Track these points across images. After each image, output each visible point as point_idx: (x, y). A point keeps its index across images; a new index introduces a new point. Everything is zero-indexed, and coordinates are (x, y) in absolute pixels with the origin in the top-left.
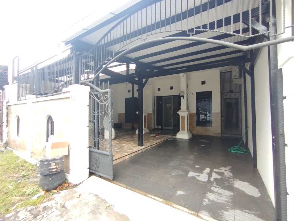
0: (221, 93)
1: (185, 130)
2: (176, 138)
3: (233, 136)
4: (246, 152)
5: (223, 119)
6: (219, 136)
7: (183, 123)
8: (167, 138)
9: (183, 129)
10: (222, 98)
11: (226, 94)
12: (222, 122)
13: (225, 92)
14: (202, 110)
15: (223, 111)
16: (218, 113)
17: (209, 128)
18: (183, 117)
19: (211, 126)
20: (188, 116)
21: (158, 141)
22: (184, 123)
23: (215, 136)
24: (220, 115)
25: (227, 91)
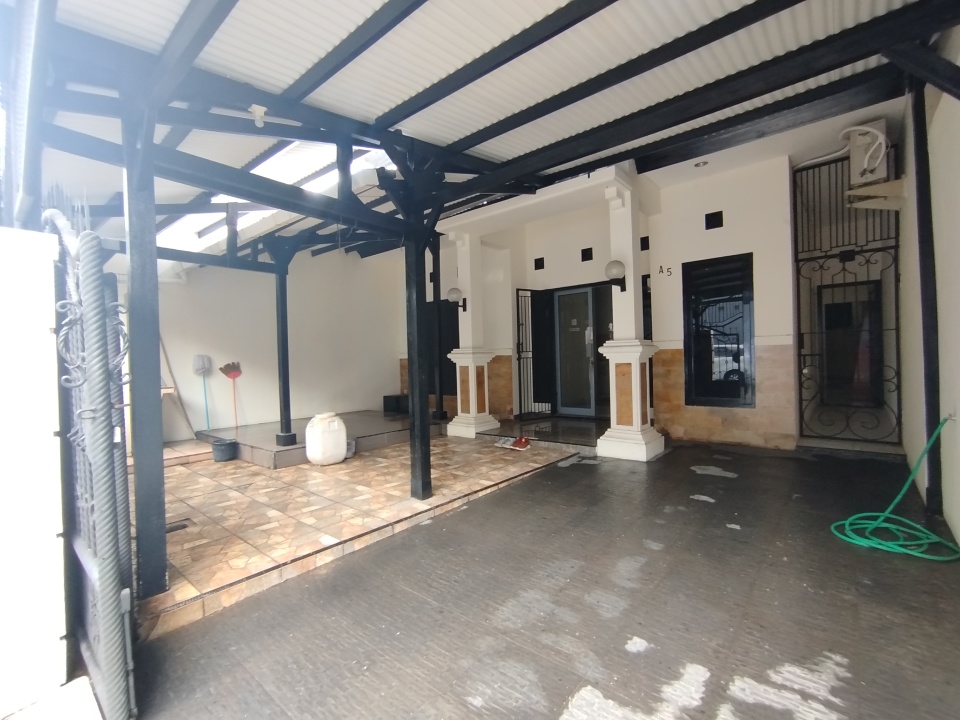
0: (797, 260)
1: (630, 423)
2: (595, 457)
3: (858, 447)
4: (934, 548)
5: (805, 371)
6: (790, 445)
7: (625, 392)
8: (554, 457)
9: (624, 419)
10: (802, 281)
11: (821, 261)
12: (801, 385)
13: (818, 254)
14: (720, 337)
15: (807, 339)
16: (782, 348)
17: (740, 411)
18: (623, 369)
19: (752, 405)
20: (643, 366)
21: (513, 470)
22: (627, 394)
23: (771, 445)
24: (790, 357)
25: (826, 247)
